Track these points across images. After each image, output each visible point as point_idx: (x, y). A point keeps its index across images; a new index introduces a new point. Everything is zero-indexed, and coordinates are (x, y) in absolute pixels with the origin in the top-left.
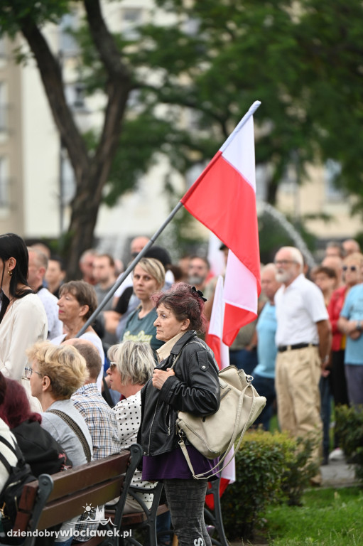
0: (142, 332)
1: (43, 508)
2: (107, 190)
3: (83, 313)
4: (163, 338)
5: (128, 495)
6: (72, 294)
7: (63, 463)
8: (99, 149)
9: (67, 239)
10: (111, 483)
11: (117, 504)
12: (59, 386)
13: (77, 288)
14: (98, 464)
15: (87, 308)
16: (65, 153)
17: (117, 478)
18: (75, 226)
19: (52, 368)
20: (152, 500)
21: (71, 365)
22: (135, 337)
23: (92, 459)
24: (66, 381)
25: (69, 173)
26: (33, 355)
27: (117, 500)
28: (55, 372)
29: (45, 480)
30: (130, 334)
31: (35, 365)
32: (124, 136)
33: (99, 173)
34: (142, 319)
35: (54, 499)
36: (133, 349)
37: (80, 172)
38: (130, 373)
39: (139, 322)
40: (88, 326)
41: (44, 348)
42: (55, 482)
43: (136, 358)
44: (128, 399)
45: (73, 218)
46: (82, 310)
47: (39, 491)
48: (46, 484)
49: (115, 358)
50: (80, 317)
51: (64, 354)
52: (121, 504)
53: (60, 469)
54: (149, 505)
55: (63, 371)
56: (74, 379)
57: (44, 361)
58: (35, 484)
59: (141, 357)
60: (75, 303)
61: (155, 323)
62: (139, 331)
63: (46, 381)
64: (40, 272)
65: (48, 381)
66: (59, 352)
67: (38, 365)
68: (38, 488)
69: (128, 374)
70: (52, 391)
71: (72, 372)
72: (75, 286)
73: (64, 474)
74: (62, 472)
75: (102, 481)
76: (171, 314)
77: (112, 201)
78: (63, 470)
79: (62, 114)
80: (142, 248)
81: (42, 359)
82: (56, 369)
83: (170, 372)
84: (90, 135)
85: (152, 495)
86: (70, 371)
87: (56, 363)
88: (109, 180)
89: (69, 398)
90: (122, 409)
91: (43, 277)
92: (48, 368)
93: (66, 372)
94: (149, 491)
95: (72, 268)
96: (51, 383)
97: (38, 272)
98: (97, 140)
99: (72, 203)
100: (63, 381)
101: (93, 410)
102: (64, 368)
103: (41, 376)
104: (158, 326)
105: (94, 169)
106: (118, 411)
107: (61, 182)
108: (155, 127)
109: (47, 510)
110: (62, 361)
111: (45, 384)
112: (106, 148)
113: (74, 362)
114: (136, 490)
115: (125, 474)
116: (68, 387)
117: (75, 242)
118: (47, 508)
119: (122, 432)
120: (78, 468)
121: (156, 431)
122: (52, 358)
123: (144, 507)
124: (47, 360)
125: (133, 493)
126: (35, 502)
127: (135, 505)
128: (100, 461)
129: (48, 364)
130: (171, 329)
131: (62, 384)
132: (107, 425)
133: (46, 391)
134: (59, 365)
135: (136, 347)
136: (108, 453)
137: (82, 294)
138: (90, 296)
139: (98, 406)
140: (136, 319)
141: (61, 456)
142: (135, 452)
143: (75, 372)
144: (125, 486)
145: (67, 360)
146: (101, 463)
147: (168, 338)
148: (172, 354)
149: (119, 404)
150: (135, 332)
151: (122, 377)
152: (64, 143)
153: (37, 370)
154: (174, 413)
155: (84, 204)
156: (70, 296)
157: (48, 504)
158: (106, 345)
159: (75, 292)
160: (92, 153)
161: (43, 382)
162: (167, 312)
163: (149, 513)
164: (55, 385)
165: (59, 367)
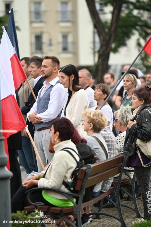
0: (128, 105)
1: (88, 178)
2: (113, 46)
3: (104, 97)
4: (134, 108)
5: (123, 172)
6: (101, 89)
7: (96, 160)
8: (110, 29)
9: (97, 66)
10: (116, 168)
11: (119, 176)
12: (96, 127)
13: (103, 87)
14: (111, 160)
15: (106, 95)
16: (96, 30)
17: (119, 166)
18: (100, 61)
19: (94, 120)
20: (133, 174)
21: (102, 118)
22: (125, 107)
23: (108, 158)
24: (100, 125)
25: (97, 39)
26: (85, 114)
27: (119, 175)
28: (95, 121)
29: (89, 166)
30: (123, 106)
31: (86, 119)
32: (120, 23)
33: (110, 39)
34: (128, 99)
35: (92, 174)
36: (125, 112)
37: (102, 38)
38: (124, 122)
39: (127, 101)
40: (106, 102)
41: (90, 112)
42: (93, 167)
43: (126, 116)
44: (123, 133)
45: (99, 58)
46: (104, 96)
47: (86, 171)
48: (89, 168)
49: (117, 117)
50: (103, 99)
51: (98, 114)
52: (120, 176)
53: (95, 162)
54: (132, 177)
55: (98, 121)
56: (103, 124)
57: (90, 117)
58: (84, 168)
59: (128, 115)
60: (101, 93)
61: (131, 102)
62: (127, 104)
63: (91, 125)
64: (87, 80)
65: (92, 125)
66: (96, 113)
67: (87, 118)
68: (86, 170)
69: (123, 123)
70: (93, 129)
71: (102, 121)
72: (102, 86)
73: (96, 164)
74: (96, 163)
75: (112, 167)
76: (137, 98)
77: (115, 50)
78: (96, 162)
79: (94, 14)
80: (126, 70)
81: (89, 116)
82: (95, 120)
83: (135, 122)
84: (106, 22)
85: (133, 173)
86: (101, 121)
87: (95, 118)
88: (114, 42)
89: (100, 132)
90: (120, 137)
91: (89, 82)
92: (92, 120)
93: (99, 121)
94: (132, 171)
95: (99, 78)
96: (93, 126)
97: (86, 80)
98: (109, 25)
99: (99, 52)
100: (98, 125)
101: (108, 137)
102: (99, 119)
103: (89, 123)
104: (132, 103)
105: (108, 37)
106: (119, 138)
107: (94, 42)
108: (133, 19)
109: (90, 179)
110: (98, 117)
111: (90, 126)
112: (113, 28)
113: (103, 117)
114: (127, 170)
115: (122, 164)
116: (100, 128)
117: (100, 68)
118: (90, 178)
119: (120, 147)
120: (103, 162)
121: (129, 147)
122: (93, 116)
123: (130, 177)
124: (92, 116)
125: (125, 172)
126: (85, 176)
127: (126, 177)
128: (112, 158)
129: (92, 118)
130: (137, 104)
131: (98, 126)
132: (114, 144)
133: (91, 129)
134: (97, 118)
135: (126, 111)
136: (115, 155)
137: (105, 89)
138: (108, 90)
139: (110, 136)
140: (126, 100)
141: (95, 156)
142: (126, 155)
143: (103, 121)
144: (122, 169)
145: (100, 116)
146: (112, 159)
147: (136, 108)
148: (137, 115)
149: (119, 135)
150: (125, 105)
151: (121, 124)
152: (95, 26)
153: (87, 121)
154: (136, 139)
155: (104, 52)
156: (99, 90)
157: (90, 177)
158: (114, 110)
159: (101, 88)
160: (107, 30)
161: (90, 125)
162: (135, 97)
163: (132, 180)
164: (95, 127)
165: (97, 119)
